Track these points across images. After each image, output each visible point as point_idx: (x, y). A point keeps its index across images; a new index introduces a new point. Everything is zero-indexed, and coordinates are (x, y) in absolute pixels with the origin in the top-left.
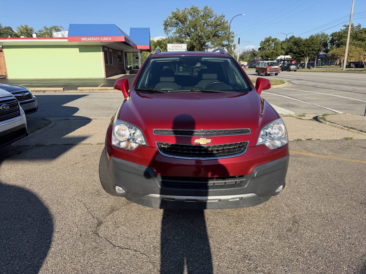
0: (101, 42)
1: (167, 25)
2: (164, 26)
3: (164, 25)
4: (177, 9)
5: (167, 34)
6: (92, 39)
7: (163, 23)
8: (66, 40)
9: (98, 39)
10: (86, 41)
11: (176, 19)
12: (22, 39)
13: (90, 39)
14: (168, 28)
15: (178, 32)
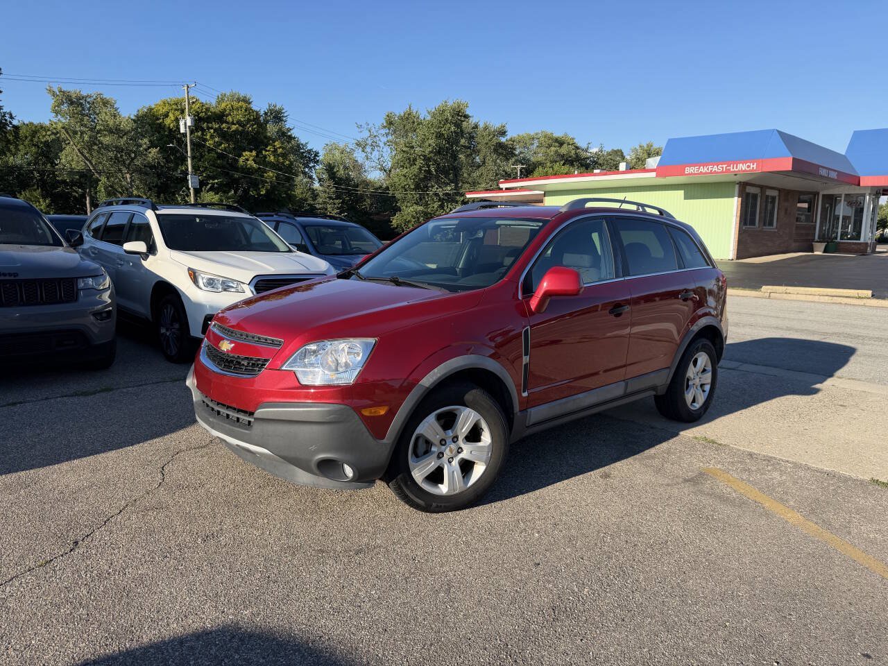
0: (736, 175)
6: (710, 169)
8: (653, 174)
9: (723, 168)
10: (696, 174)
13: (703, 169)
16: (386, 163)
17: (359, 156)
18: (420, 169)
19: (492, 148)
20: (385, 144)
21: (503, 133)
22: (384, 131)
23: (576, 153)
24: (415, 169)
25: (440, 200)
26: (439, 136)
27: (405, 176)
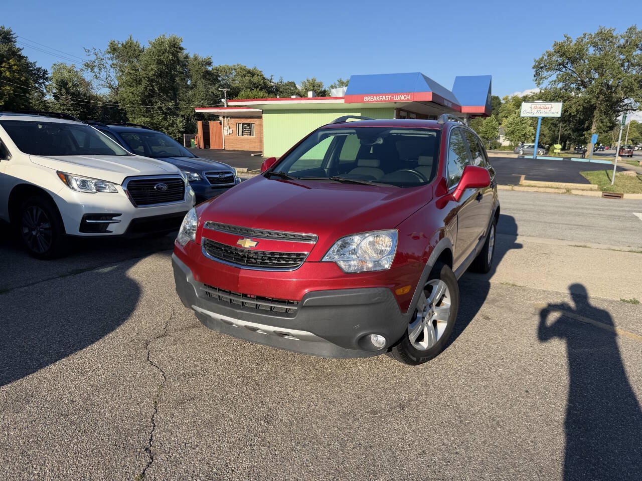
0: (395, 103)
1: (542, 68)
2: (535, 70)
3: (534, 68)
4: (565, 37)
5: (539, 84)
6: (380, 98)
7: (533, 64)
9: (389, 97)
10: (370, 102)
11: (561, 56)
12: (293, 99)
13: (376, 98)
14: (543, 73)
15: (562, 79)
16: (113, 82)
17: (87, 76)
18: (146, 88)
19: (202, 74)
20: (111, 66)
21: (210, 64)
22: (109, 56)
23: (264, 83)
24: (141, 88)
25: (163, 114)
26: (160, 62)
27: (133, 94)
